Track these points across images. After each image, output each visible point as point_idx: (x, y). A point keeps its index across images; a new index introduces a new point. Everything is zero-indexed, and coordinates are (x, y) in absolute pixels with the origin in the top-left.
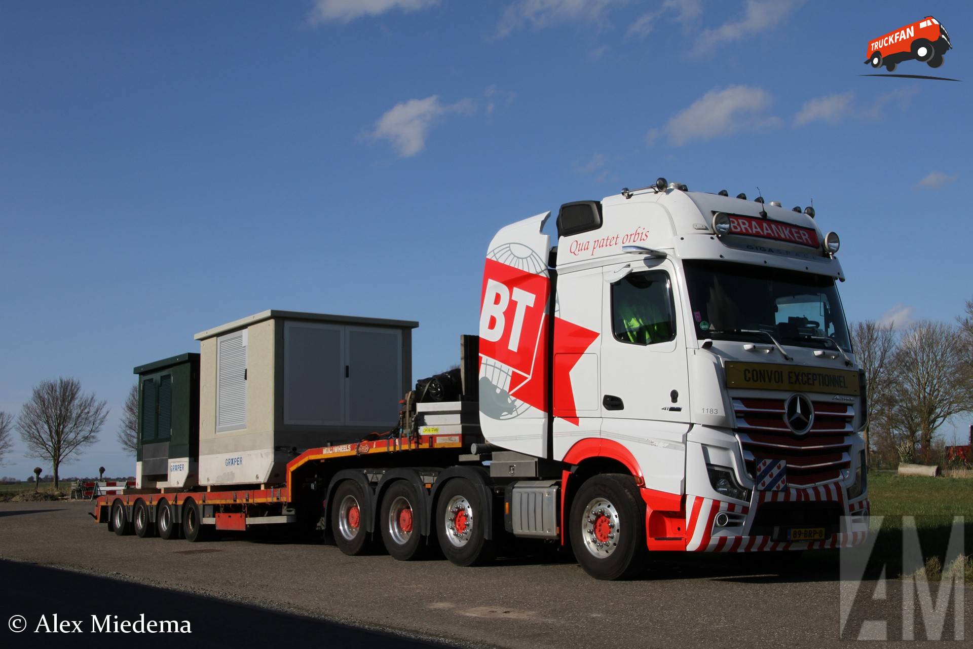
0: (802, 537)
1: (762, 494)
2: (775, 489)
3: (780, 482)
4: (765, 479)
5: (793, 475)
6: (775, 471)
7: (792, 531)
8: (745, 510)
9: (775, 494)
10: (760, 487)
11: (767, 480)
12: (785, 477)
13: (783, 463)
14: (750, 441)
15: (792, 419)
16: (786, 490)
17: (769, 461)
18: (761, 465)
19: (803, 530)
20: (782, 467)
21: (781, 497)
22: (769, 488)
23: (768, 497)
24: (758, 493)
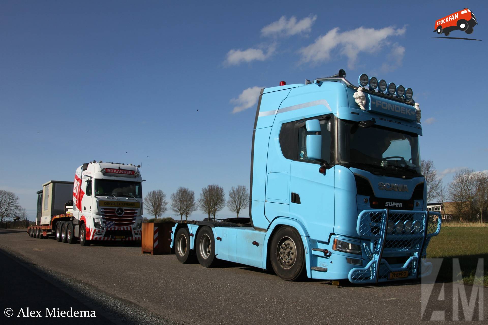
0: (118, 238)
1: (107, 228)
2: (111, 227)
3: (113, 226)
4: (108, 225)
5: (116, 225)
6: (111, 224)
7: (115, 236)
8: (103, 232)
9: (111, 228)
10: (107, 227)
11: (109, 225)
12: (114, 225)
13: (114, 222)
14: (104, 217)
15: (118, 212)
16: (115, 228)
17: (109, 222)
18: (107, 222)
19: (118, 236)
20: (113, 223)
21: (113, 229)
22: (109, 227)
23: (109, 229)
24: (106, 228)
